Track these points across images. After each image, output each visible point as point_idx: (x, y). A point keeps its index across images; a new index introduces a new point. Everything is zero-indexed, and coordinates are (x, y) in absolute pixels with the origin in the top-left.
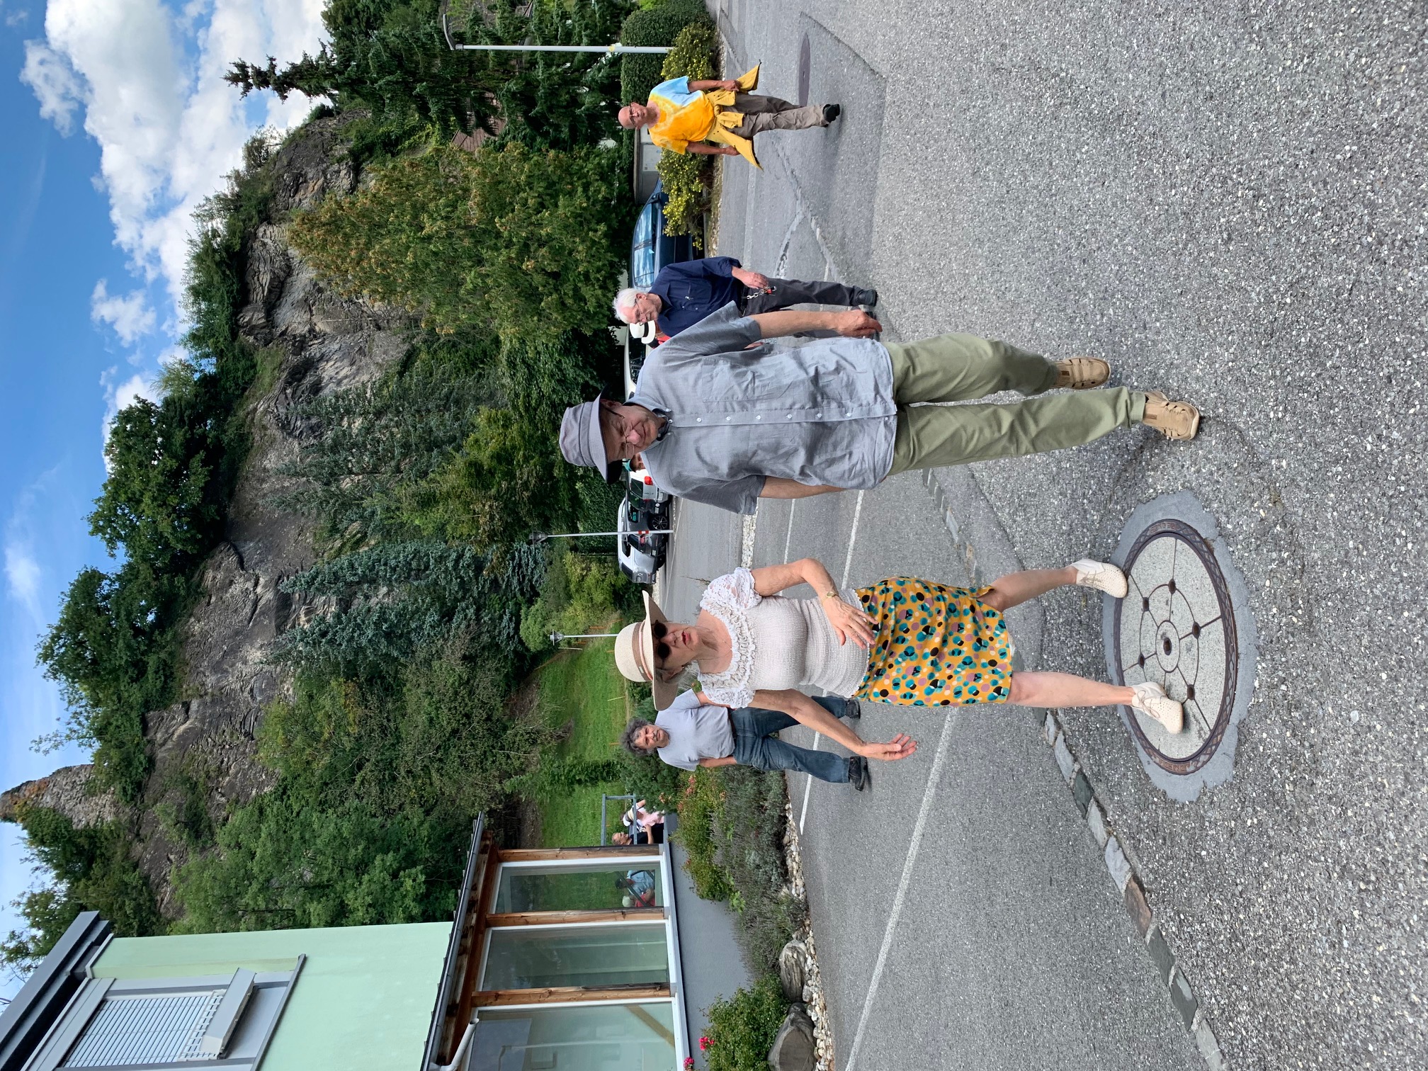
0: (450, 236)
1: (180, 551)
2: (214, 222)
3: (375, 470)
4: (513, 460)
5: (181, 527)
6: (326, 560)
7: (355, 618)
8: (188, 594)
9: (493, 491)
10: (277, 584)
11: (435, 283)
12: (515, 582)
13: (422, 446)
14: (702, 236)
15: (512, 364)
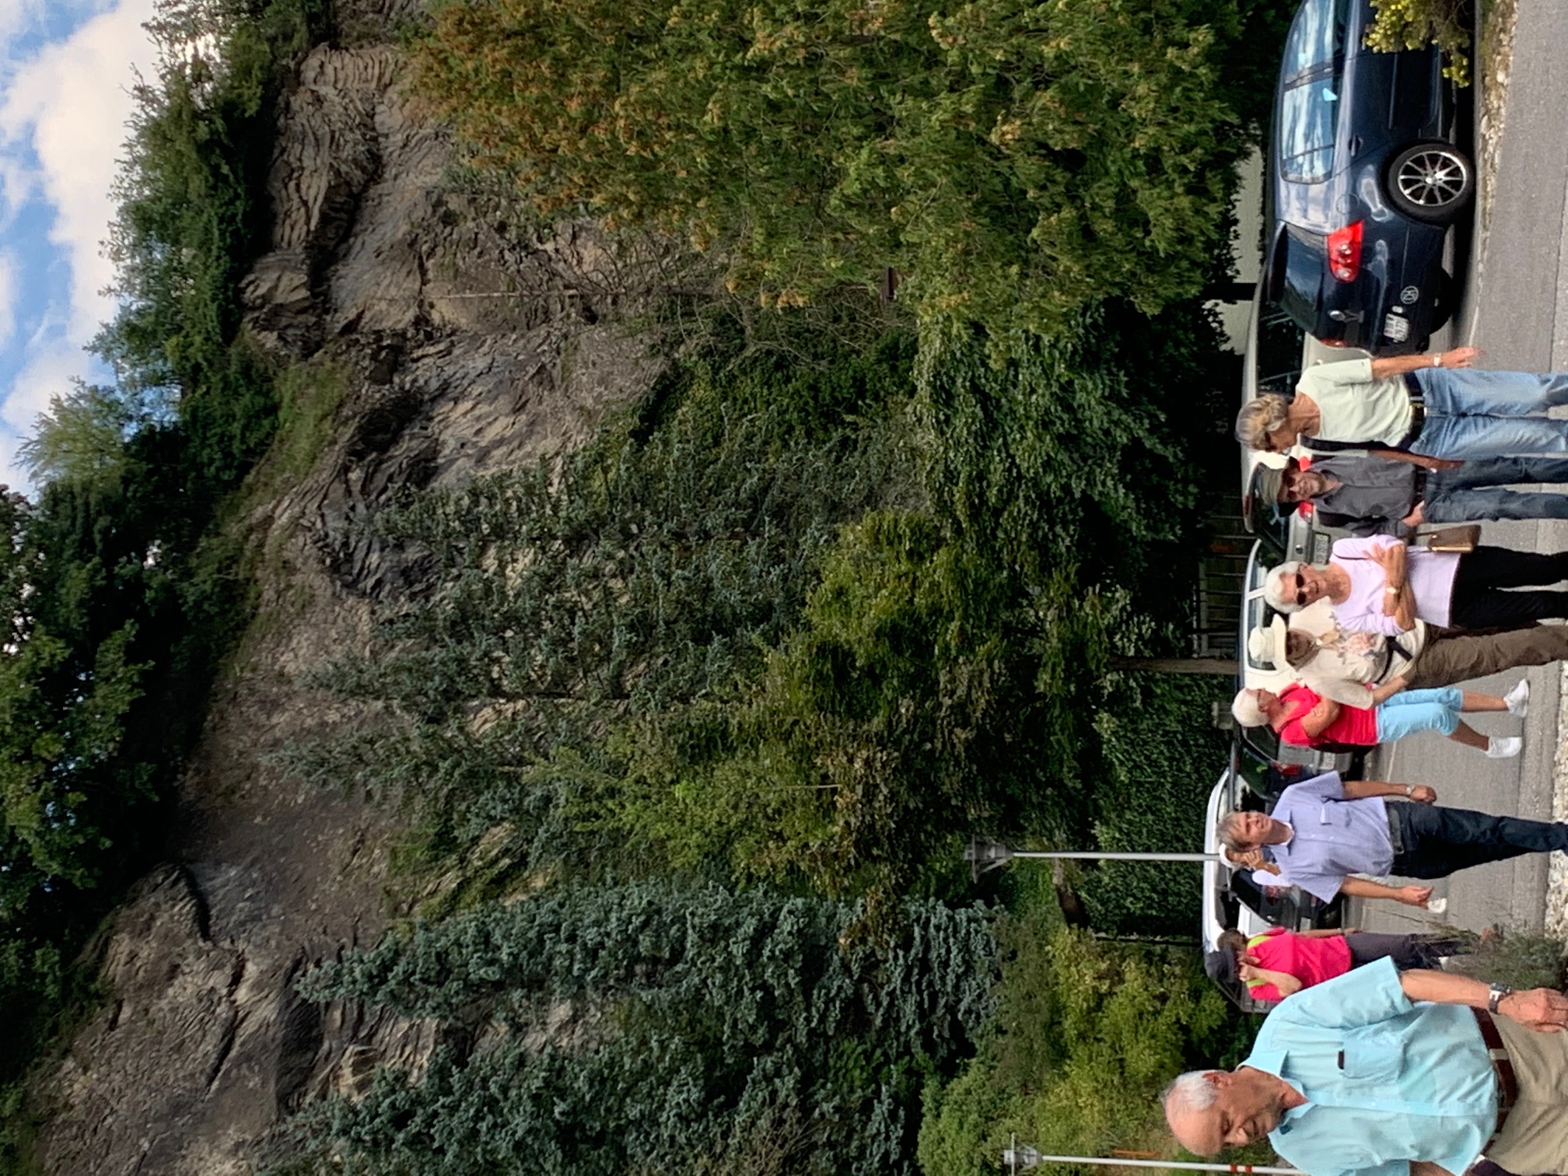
0: (813, 61)
1: (55, 881)
2: (200, 44)
3: (558, 687)
4: (930, 645)
5: (61, 818)
6: (418, 919)
7: (485, 1080)
8: (65, 995)
9: (877, 724)
10: (289, 979)
11: (767, 179)
12: (909, 1009)
13: (682, 627)
14: (1469, 52)
15: (943, 395)
